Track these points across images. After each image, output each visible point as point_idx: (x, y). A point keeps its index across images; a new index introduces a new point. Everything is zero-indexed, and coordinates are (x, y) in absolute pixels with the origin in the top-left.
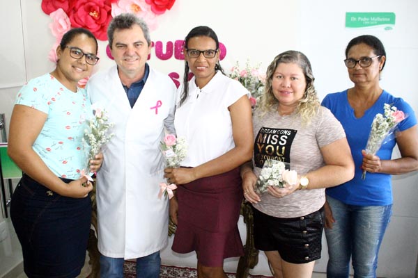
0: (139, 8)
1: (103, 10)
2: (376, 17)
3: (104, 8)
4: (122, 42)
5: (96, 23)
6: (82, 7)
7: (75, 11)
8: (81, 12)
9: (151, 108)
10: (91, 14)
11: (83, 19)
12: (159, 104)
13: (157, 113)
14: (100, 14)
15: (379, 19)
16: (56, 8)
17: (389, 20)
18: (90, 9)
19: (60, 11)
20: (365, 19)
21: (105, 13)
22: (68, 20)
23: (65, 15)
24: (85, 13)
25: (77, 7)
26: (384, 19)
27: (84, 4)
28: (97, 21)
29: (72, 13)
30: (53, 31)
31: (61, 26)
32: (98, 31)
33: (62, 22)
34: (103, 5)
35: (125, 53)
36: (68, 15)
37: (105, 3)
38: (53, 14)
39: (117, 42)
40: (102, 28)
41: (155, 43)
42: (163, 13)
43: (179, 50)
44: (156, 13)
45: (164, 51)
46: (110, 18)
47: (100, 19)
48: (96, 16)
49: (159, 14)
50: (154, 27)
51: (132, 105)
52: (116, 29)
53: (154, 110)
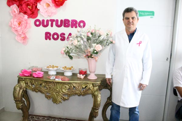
0: (49, 5)
1: (34, 6)
2: (147, 13)
3: (34, 4)
5: (30, 11)
6: (25, 4)
7: (21, 5)
8: (24, 6)
9: (137, 44)
10: (29, 7)
11: (25, 9)
12: (141, 42)
14: (32, 7)
15: (148, 13)
16: (13, 4)
17: (152, 14)
18: (28, 5)
19: (15, 5)
20: (143, 13)
21: (34, 7)
22: (18, 9)
23: (17, 7)
24: (26, 6)
25: (22, 4)
26: (150, 14)
27: (25, 2)
28: (31, 10)
29: (20, 6)
30: (11, 14)
31: (15, 12)
32: (31, 14)
33: (15, 10)
34: (34, 3)
36: (18, 7)
37: (34, 2)
38: (11, 6)
40: (33, 13)
41: (55, 20)
42: (59, 7)
43: (65, 23)
44: (56, 7)
45: (59, 24)
46: (36, 9)
47: (32, 9)
48: (31, 8)
49: (57, 8)
50: (55, 13)
51: (130, 42)
52: (126, 13)
53: (138, 45)
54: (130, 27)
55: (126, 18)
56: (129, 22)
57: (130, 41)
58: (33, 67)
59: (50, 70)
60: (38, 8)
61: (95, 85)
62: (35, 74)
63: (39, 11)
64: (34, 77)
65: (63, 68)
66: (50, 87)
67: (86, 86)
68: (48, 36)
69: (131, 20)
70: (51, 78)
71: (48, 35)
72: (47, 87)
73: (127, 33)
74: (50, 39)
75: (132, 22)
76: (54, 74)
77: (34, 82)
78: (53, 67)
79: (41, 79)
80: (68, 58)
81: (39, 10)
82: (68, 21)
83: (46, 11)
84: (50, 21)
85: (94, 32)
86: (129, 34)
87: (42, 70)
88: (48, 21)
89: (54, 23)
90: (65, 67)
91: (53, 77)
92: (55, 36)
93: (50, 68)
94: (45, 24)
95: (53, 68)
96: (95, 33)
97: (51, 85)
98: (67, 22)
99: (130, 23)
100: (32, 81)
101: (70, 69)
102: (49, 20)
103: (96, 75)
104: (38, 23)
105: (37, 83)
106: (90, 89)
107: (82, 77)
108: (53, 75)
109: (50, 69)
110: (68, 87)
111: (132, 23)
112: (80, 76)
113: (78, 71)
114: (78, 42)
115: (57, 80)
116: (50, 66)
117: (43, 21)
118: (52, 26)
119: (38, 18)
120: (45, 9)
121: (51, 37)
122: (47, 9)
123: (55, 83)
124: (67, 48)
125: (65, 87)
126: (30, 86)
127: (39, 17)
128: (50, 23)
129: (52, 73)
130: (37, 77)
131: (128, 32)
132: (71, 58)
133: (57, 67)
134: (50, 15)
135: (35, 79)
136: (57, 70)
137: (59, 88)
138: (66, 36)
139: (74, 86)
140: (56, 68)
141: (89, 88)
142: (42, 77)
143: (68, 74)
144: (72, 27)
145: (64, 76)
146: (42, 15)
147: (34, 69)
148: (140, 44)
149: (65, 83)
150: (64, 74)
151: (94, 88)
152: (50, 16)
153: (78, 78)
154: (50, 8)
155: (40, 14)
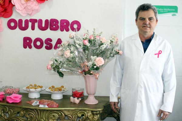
2: (167, 8)
4: (143, 17)
5: (1, 7)
9: (155, 54)
12: (160, 52)
13: (158, 57)
14: (4, 2)
15: (169, 10)
17: (174, 10)
20: (161, 9)
21: (7, 1)
26: (172, 10)
35: (144, 23)
39: (140, 17)
40: (5, 10)
41: (38, 20)
42: (43, 3)
43: (52, 25)
44: (39, 2)
45: (43, 25)
46: (11, 3)
47: (4, 4)
48: (2, 3)
49: (41, 3)
50: (37, 11)
51: (145, 52)
52: (141, 11)
53: (157, 55)
54: (145, 30)
55: (140, 18)
56: (145, 24)
57: (145, 50)
58: (6, 87)
59: (31, 92)
60: (13, 4)
61: (95, 113)
62: (10, 98)
63: (14, 7)
64: (8, 103)
65: (49, 88)
66: (31, 117)
67: (82, 114)
68: (27, 43)
69: (148, 22)
70: (33, 104)
71: (28, 41)
72: (28, 116)
73: (141, 39)
74: (30, 47)
75: (149, 24)
76: (37, 97)
77: (8, 110)
78: (35, 87)
79: (19, 106)
80: (57, 75)
82: (56, 21)
83: (25, 8)
84: (30, 22)
85: (92, 38)
86: (144, 41)
87: (19, 91)
88: (27, 21)
89: (36, 25)
90: (53, 87)
91: (35, 101)
92: (38, 43)
93: (31, 88)
94: (23, 26)
95: (36, 89)
96: (94, 40)
97: (33, 114)
98: (54, 23)
99: (146, 26)
100: (5, 109)
101: (60, 90)
102: (29, 20)
103: (96, 97)
104: (12, 24)
105: (12, 111)
106: (89, 119)
107: (77, 101)
108: (35, 98)
109: (31, 90)
110: (56, 115)
111: (149, 26)
112: (74, 100)
113: (71, 92)
114: (71, 52)
115: (41, 106)
116: (30, 85)
117: (21, 21)
118: (33, 28)
119: (12, 17)
121: (32, 44)
122: (25, 5)
123: (39, 111)
124: (56, 61)
125: (52, 116)
126: (2, 116)
127: (15, 16)
128: (30, 24)
129: (35, 95)
130: (12, 103)
131: (143, 38)
132: (61, 75)
133: (41, 87)
134: (30, 13)
135: (9, 106)
136: (41, 91)
137: (45, 117)
138: (54, 43)
139: (66, 114)
140: (39, 89)
141: (87, 117)
142: (20, 102)
143: (58, 96)
144: (62, 30)
145: (52, 100)
146: (19, 13)
147: (8, 91)
148: (160, 55)
149: (53, 110)
150: (50, 97)
151: (94, 118)
152: (30, 15)
153: (71, 102)
154: (29, 4)
155: (16, 11)
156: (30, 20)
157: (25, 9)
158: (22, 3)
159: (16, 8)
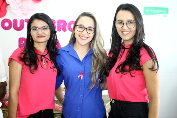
42: (40, 2)
44: (35, 2)
46: (4, 3)
49: (37, 2)
60: (7, 3)
63: (8, 7)
81: (8, 5)
83: (20, 7)
84: (26, 22)
94: (19, 26)
102: (24, 20)
104: (7, 25)
117: (15, 21)
119: (7, 17)
120: (17, 4)
122: (21, 4)
127: (9, 16)
134: (25, 13)
144: (59, 30)
146: (14, 13)
152: (26, 15)
154: (25, 3)
155: (11, 11)
156: (26, 20)
157: (20, 9)
158: (16, 3)
159: (11, 7)
